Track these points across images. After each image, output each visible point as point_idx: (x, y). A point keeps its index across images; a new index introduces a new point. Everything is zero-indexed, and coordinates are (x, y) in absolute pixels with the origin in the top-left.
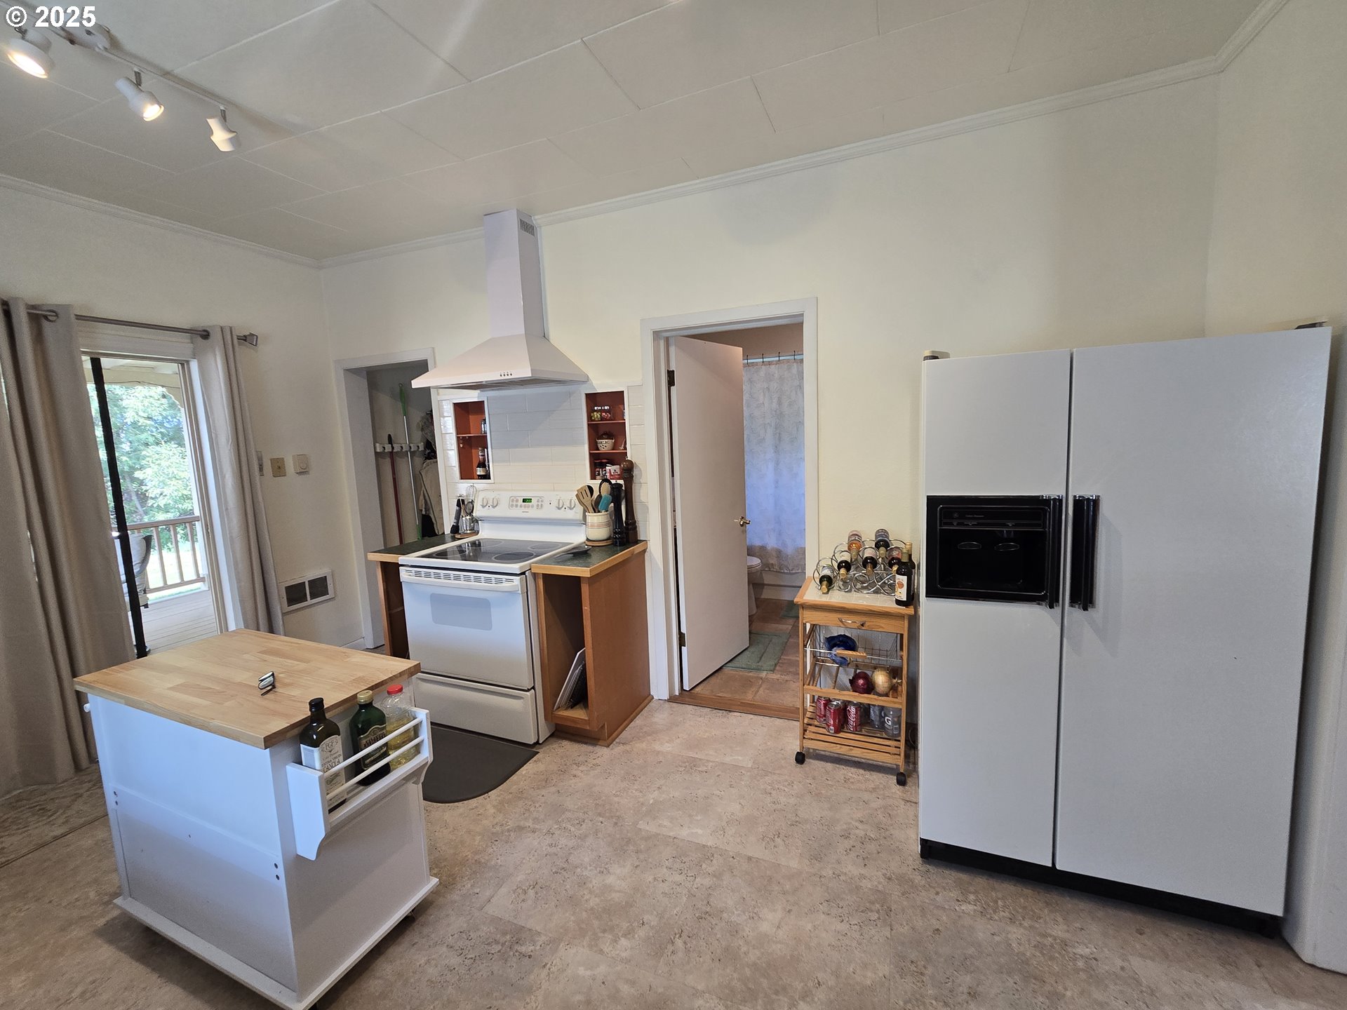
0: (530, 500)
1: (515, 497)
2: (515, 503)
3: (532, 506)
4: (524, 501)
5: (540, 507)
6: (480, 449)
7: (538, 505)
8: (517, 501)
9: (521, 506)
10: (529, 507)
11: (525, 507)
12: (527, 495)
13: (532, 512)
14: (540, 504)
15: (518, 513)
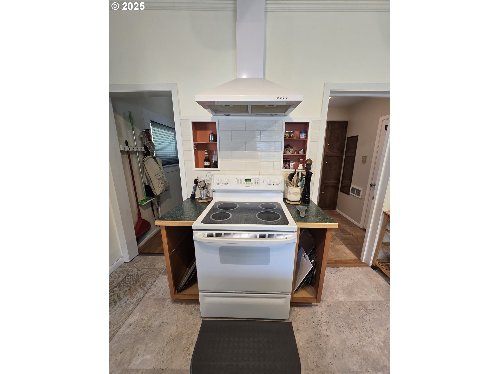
0: (250, 180)
1: (240, 178)
2: (239, 182)
3: (252, 184)
4: (246, 180)
5: (257, 183)
6: (206, 151)
7: (255, 183)
8: (241, 180)
9: (244, 183)
10: (249, 184)
11: (247, 184)
12: (248, 177)
13: (252, 187)
14: (256, 182)
15: (243, 187)
